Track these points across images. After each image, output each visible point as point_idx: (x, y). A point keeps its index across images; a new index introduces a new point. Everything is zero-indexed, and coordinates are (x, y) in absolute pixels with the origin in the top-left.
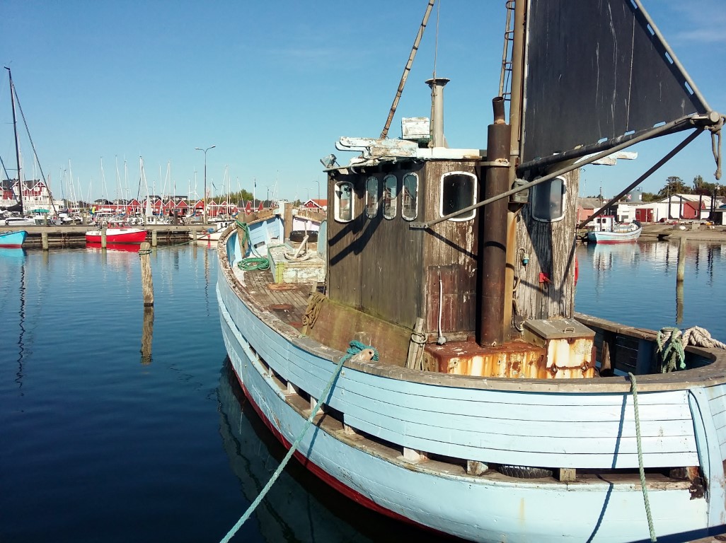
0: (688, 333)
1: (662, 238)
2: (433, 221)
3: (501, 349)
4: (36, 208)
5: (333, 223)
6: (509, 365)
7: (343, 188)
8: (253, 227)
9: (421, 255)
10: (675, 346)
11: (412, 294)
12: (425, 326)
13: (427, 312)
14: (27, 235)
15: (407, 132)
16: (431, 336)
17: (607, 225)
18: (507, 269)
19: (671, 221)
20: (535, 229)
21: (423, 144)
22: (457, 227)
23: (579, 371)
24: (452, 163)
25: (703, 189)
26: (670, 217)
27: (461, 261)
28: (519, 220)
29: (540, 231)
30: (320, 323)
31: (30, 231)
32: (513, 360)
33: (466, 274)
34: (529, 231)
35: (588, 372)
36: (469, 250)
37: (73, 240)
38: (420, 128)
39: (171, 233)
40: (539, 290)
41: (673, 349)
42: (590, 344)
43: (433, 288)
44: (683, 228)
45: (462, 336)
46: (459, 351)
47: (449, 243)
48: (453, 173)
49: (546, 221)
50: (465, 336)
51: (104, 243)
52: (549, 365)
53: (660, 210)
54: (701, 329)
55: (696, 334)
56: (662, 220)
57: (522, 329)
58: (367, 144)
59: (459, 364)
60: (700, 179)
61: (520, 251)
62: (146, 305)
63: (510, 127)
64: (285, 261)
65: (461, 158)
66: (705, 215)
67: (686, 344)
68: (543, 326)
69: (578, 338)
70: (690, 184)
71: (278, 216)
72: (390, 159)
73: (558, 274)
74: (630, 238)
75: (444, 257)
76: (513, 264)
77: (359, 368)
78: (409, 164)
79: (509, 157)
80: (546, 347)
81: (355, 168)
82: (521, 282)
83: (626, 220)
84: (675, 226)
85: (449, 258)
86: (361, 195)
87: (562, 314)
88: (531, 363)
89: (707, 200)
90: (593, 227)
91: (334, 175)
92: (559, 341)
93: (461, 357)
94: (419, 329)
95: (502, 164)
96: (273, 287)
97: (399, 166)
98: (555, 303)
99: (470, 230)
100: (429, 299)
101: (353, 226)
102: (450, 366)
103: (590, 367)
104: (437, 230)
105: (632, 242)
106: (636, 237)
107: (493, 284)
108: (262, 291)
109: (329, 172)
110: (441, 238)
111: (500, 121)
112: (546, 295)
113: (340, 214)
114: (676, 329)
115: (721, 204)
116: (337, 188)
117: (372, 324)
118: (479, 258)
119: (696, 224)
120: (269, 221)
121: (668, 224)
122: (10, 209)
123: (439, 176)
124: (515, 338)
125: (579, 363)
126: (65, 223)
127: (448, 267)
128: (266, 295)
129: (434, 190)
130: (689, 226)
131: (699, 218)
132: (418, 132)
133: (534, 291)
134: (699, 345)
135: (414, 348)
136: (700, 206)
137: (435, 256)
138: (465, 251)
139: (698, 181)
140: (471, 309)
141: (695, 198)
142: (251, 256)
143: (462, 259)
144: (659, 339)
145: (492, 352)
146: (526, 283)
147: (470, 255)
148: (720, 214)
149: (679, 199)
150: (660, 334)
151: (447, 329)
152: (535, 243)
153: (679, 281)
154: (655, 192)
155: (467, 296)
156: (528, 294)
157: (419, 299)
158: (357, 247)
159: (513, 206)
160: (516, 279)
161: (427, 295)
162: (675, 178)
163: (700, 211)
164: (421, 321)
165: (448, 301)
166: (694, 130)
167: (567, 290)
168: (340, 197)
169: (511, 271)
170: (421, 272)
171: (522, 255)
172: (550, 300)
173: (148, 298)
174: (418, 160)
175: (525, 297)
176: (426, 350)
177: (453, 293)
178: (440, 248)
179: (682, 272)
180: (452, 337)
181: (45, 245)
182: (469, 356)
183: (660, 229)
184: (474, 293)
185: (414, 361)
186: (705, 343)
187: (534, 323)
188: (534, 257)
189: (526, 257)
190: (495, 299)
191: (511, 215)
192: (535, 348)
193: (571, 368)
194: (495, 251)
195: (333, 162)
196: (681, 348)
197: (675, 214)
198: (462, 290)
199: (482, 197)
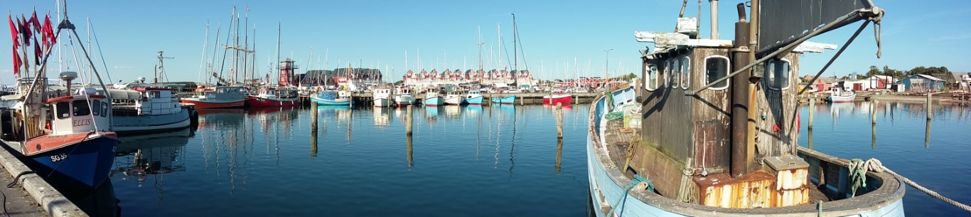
0: (867, 163)
1: (867, 99)
2: (699, 90)
3: (745, 179)
4: (524, 84)
5: (645, 91)
6: (750, 190)
7: (652, 68)
8: (616, 94)
9: (691, 114)
10: (860, 171)
11: (686, 141)
12: (693, 164)
13: (695, 153)
14: (516, 98)
15: (681, 28)
16: (698, 170)
17: (838, 93)
18: (749, 123)
19: (871, 90)
20: (770, 95)
21: (693, 36)
22: (716, 94)
23: (799, 191)
24: (712, 49)
25: (888, 73)
26: (871, 88)
27: (719, 118)
28: (758, 89)
29: (774, 95)
30: (636, 156)
31: (517, 96)
32: (753, 187)
33: (722, 126)
34: (767, 96)
35: (805, 191)
36: (724, 109)
37: (537, 101)
38: (689, 24)
39: (587, 97)
40: (774, 136)
41: (858, 174)
42: (806, 173)
43: (699, 136)
44: (877, 93)
45: (719, 169)
46: (715, 180)
47: (710, 104)
48: (713, 56)
49: (777, 89)
50: (722, 170)
51: (551, 102)
52: (778, 188)
53: (866, 84)
54: (876, 160)
55: (872, 163)
56: (867, 90)
57: (763, 163)
58: (654, 36)
59: (714, 191)
60: (887, 67)
61: (761, 111)
62: (559, 138)
63: (749, 25)
64: (630, 115)
65: (718, 45)
66: (889, 86)
67: (866, 170)
68: (776, 161)
69: (798, 169)
70: (882, 70)
71: (632, 87)
72: (673, 48)
73: (787, 125)
74: (849, 100)
75: (707, 115)
76: (754, 119)
77: (636, 195)
78: (684, 51)
79: (749, 45)
80: (777, 176)
81: (656, 54)
82: (762, 130)
83: (848, 90)
84: (874, 93)
85: (710, 115)
86: (661, 73)
87: (791, 152)
88: (766, 188)
89: (890, 78)
90: (830, 94)
91: (646, 60)
92: (785, 172)
93: (715, 186)
94: (688, 166)
95: (744, 50)
96: (622, 130)
97: (679, 52)
98: (786, 145)
99: (725, 96)
100: (697, 144)
101: (657, 93)
102: (708, 193)
103: (806, 188)
104: (702, 96)
105: (851, 102)
106: (853, 99)
107: (739, 134)
108: (615, 133)
109: (643, 58)
110: (704, 101)
111: (743, 20)
112: (779, 139)
113: (650, 85)
114: (861, 160)
115: (897, 80)
116: (647, 68)
117: (663, 160)
118: (731, 115)
119: (884, 91)
120: (626, 90)
121: (870, 92)
122: (511, 85)
123: (703, 58)
124: (758, 169)
125: (799, 185)
126: (536, 92)
127: (710, 122)
128: (617, 135)
129: (700, 68)
130: (881, 92)
131: (886, 88)
132: (688, 27)
133: (771, 137)
134: (874, 171)
135: (684, 179)
136: (886, 82)
137: (700, 115)
138: (721, 111)
139: (886, 68)
140: (726, 151)
141: (884, 77)
142: (614, 111)
143: (720, 116)
144: (850, 167)
145: (738, 181)
146: (765, 132)
147: (726, 113)
148: (897, 86)
149: (875, 78)
150: (851, 163)
151: (709, 164)
152: (771, 104)
153: (873, 124)
154: (864, 75)
155: (723, 142)
156: (766, 140)
157: (690, 144)
158: (659, 107)
159: (753, 80)
160: (757, 129)
161: (695, 142)
162: (874, 67)
163: (886, 84)
164: (690, 160)
165: (710, 145)
166: (863, 21)
167: (793, 136)
168: (650, 74)
169: (753, 123)
170: (691, 125)
171: (762, 113)
172: (782, 142)
173: (559, 134)
174: (689, 48)
175: (765, 142)
176: (694, 180)
177: (713, 140)
178: (704, 109)
179: (875, 119)
180: (713, 170)
181: (522, 104)
182: (721, 185)
183: (865, 95)
184: (728, 140)
185: (684, 188)
186: (878, 170)
187: (769, 159)
188: (770, 114)
189: (765, 114)
190: (741, 145)
191: (753, 86)
192: (769, 177)
193: (793, 190)
194: (740, 111)
195: (647, 52)
196: (863, 173)
197: (874, 86)
198: (720, 137)
199: (733, 70)
